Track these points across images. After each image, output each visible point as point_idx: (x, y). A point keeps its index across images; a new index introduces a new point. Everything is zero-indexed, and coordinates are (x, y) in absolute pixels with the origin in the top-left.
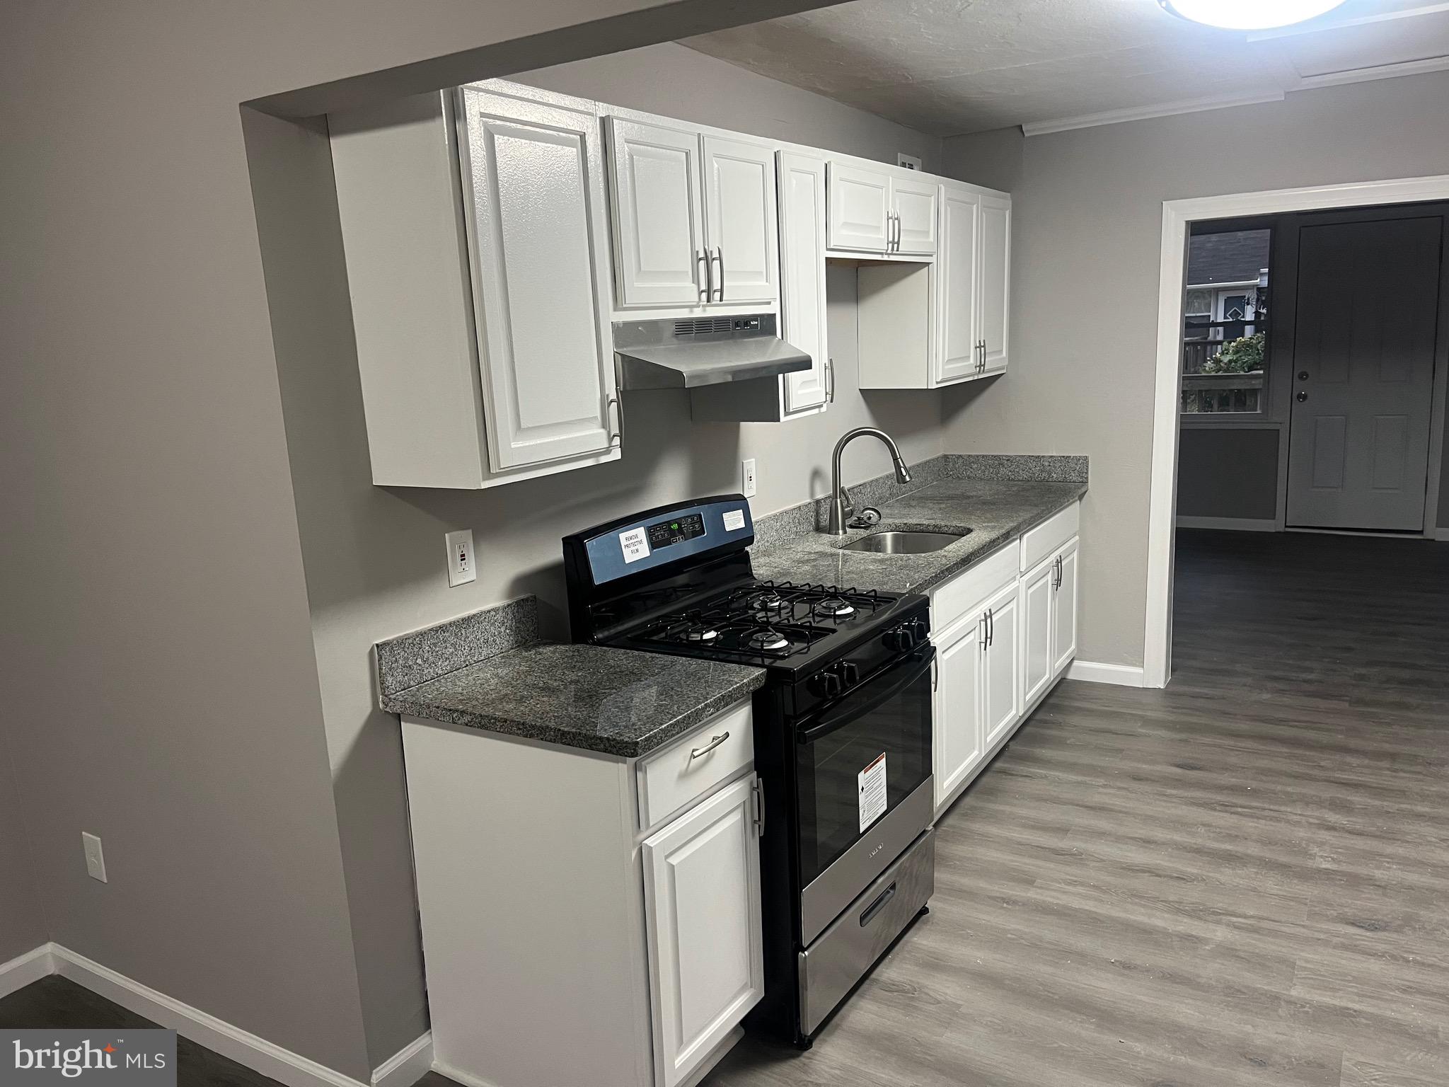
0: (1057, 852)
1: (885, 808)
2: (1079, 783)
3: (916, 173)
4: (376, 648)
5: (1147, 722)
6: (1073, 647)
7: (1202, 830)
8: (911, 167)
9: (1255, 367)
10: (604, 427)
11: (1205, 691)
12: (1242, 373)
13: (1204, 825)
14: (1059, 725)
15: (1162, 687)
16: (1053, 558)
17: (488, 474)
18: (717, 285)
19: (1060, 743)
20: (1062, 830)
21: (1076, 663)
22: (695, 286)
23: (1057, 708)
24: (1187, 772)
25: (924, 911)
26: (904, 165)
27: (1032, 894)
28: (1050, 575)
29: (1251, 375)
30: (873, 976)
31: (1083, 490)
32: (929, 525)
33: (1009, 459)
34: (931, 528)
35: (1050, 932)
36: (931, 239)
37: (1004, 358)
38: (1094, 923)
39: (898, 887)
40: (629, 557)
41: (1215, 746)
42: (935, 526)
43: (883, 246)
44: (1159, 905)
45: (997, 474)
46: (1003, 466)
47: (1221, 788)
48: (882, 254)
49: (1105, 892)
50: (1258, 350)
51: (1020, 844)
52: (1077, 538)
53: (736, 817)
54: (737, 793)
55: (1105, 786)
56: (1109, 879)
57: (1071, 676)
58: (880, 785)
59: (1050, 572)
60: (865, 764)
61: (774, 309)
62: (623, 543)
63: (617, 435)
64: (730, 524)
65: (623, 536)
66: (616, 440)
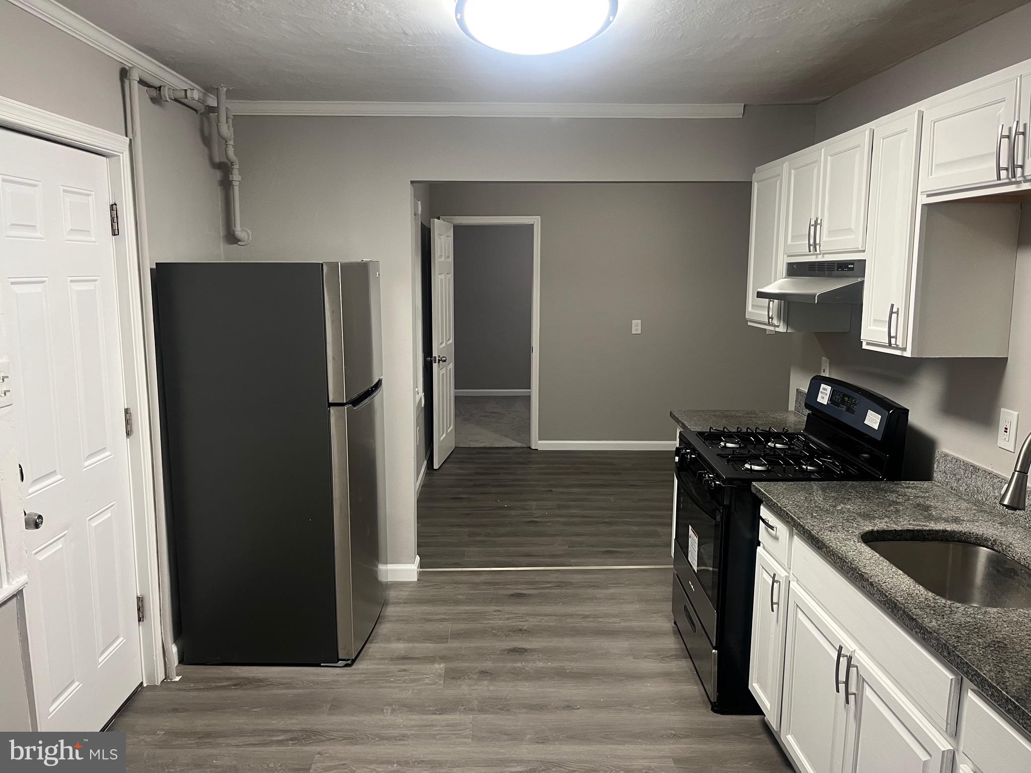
22: (808, 243)
40: (819, 400)
62: (821, 390)
63: (772, 318)
64: (869, 421)
65: (823, 386)
66: (772, 320)
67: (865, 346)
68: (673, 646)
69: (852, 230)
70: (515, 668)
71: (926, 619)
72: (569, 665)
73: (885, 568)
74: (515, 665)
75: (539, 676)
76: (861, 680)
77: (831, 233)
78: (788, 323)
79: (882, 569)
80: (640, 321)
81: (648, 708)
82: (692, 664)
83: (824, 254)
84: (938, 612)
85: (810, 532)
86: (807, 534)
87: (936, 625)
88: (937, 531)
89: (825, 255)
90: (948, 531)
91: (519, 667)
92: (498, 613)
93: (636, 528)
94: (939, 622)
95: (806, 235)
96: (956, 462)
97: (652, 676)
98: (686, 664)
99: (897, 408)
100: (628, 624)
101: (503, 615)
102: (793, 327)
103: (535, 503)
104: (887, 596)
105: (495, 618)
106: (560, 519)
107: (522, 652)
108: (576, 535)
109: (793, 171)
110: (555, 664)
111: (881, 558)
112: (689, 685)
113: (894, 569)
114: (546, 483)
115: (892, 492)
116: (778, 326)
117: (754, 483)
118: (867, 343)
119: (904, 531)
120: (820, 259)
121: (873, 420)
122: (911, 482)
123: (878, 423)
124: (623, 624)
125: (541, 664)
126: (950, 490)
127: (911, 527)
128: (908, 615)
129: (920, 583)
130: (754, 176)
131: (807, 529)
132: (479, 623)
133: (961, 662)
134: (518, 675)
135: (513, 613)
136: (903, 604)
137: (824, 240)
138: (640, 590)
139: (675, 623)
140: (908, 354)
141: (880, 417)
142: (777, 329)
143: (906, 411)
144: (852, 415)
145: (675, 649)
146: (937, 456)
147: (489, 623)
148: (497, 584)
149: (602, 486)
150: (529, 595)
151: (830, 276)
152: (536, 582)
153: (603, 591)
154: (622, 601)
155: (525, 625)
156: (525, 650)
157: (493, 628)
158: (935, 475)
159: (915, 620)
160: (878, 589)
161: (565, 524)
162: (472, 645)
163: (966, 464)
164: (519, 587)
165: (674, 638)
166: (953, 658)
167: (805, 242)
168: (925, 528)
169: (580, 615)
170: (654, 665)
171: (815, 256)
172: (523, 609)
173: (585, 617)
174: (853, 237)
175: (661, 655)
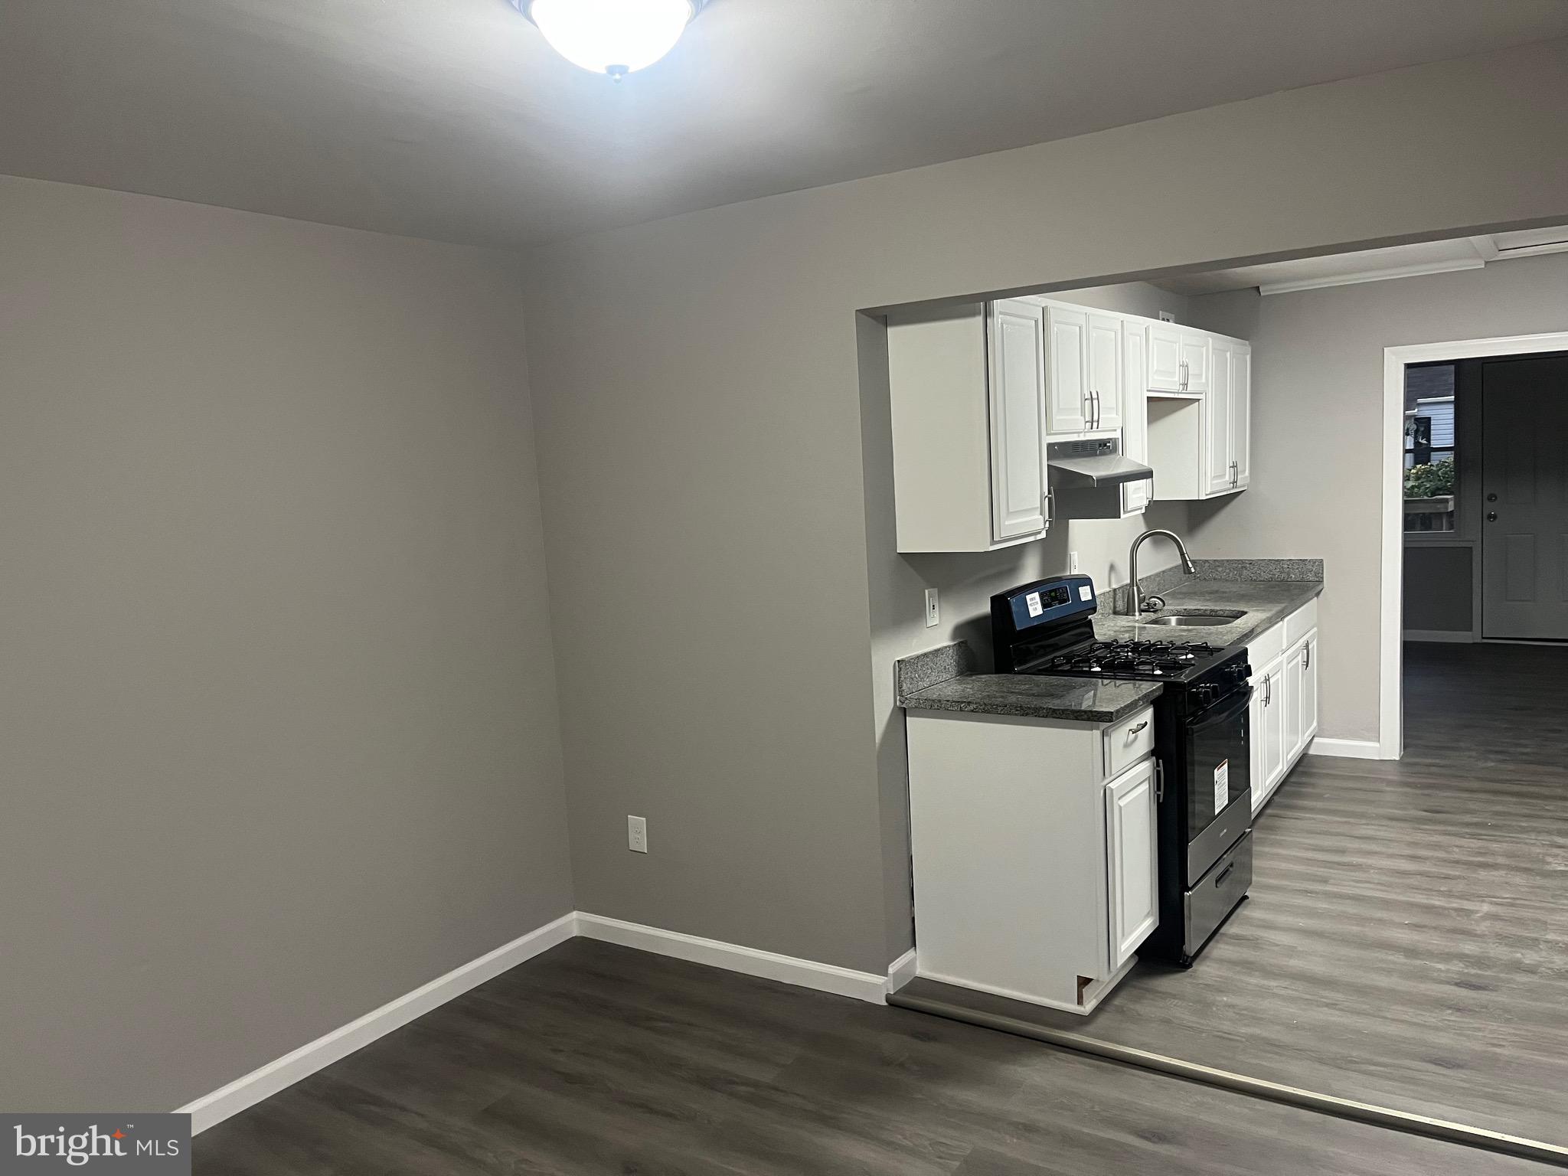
0: (1339, 864)
1: (1227, 802)
2: (1346, 822)
3: (1171, 324)
4: (897, 663)
5: (1389, 783)
6: (1315, 724)
7: (1456, 849)
8: (1168, 320)
9: (1437, 493)
10: (1041, 514)
11: (1437, 761)
12: (1426, 498)
13: (1457, 846)
14: (1313, 785)
15: (1398, 758)
16: (1302, 642)
17: (993, 542)
18: (1096, 418)
19: (1319, 797)
20: (1342, 851)
21: (1316, 740)
22: (1082, 418)
23: (1305, 774)
24: (1435, 815)
25: (1245, 898)
26: (1163, 320)
27: (1329, 888)
28: (1300, 657)
29: (1437, 499)
30: (1222, 930)
31: (1320, 587)
32: (1206, 610)
33: (1251, 562)
34: (1208, 612)
35: (1351, 909)
36: (1204, 381)
37: (1246, 477)
38: (1386, 904)
39: (1234, 865)
40: (1033, 614)
41: (1456, 798)
42: (1212, 611)
43: (1177, 387)
44: (1434, 893)
45: (1240, 576)
46: (1246, 569)
47: (1468, 825)
48: (1174, 393)
49: (1388, 887)
50: (1439, 476)
51: (1307, 859)
52: (1315, 629)
53: (1145, 786)
54: (1146, 768)
55: (1368, 824)
56: (1388, 879)
57: (1312, 752)
58: (1224, 783)
59: (1300, 655)
60: (1217, 765)
61: (1117, 435)
65: (1028, 597)
70: (1480, 969)
72: (1396, 958)
74: (1480, 972)
91: (1474, 968)
92: (1495, 1042)
95: (1076, 409)
101: (1487, 1037)
105: (1503, 1035)
107: (1465, 984)
125: (1437, 966)
132: (1535, 1032)
135: (1464, 1036)
144: (1068, 603)
150: (1420, 1059)
151: (1096, 455)
154: (1244, 1012)
157: (1509, 1021)
164: (1442, 1078)
167: (1077, 417)
169: (1338, 1010)
172: (1444, 1040)
173: (1331, 1005)
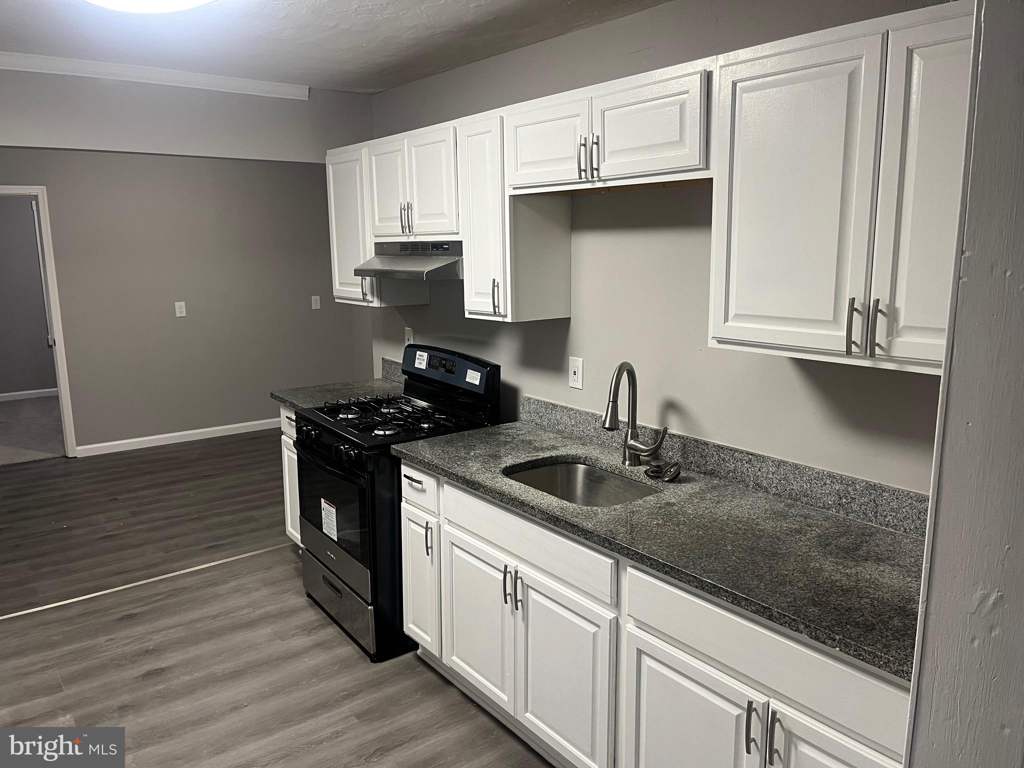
1: (336, 539)
10: (361, 289)
18: (410, 224)
22: (401, 224)
58: (333, 521)
62: (417, 356)
63: (366, 295)
64: (470, 378)
65: (418, 353)
66: (366, 296)
67: (467, 316)
68: (315, 618)
69: (445, 215)
70: (159, 691)
71: (583, 524)
72: (219, 669)
73: (534, 493)
74: (158, 688)
75: (191, 689)
76: (526, 587)
77: (422, 216)
78: (381, 298)
79: (533, 494)
80: (184, 303)
81: (315, 680)
82: (338, 629)
83: (415, 235)
84: (588, 517)
85: (465, 478)
86: (461, 480)
87: (592, 526)
88: (547, 458)
89: (417, 236)
90: (553, 457)
91: (163, 689)
92: (112, 642)
93: (229, 518)
94: (593, 524)
95: (396, 218)
96: (538, 402)
97: (306, 651)
98: (333, 630)
99: (492, 365)
100: (263, 610)
101: (118, 642)
102: (385, 302)
103: (101, 516)
104: (548, 514)
105: (111, 648)
106: (141, 527)
107: (158, 673)
108: (168, 539)
109: (373, 157)
110: (202, 673)
111: (527, 486)
112: (343, 648)
113: (541, 492)
114: (105, 492)
115: (499, 434)
116: (372, 302)
117: (393, 446)
118: (469, 312)
119: (527, 462)
120: (412, 239)
121: (474, 377)
122: (507, 424)
123: (479, 380)
124: (258, 612)
125: (187, 678)
126: (535, 425)
127: (529, 459)
128: (570, 524)
129: (563, 499)
130: (327, 158)
131: (461, 476)
132: (94, 659)
133: (621, 548)
134: (165, 697)
135: (131, 637)
136: (563, 517)
137: (416, 222)
138: (261, 576)
139: (309, 596)
140: (509, 319)
141: (480, 374)
142: (371, 305)
143: (498, 367)
144: (453, 375)
145: (317, 620)
146: (521, 400)
147: (106, 655)
148: (96, 612)
149: (173, 482)
150: (142, 613)
151: (425, 255)
152: (143, 597)
153: (223, 587)
154: (247, 591)
155: (150, 645)
156: (162, 671)
157: (113, 660)
158: (521, 416)
159: (577, 526)
160: (539, 510)
161: (148, 530)
162: (95, 684)
163: (546, 403)
164: (125, 608)
165: (312, 610)
166: (614, 547)
167: (397, 224)
168: (539, 457)
169: (208, 617)
170: (304, 640)
171: (406, 237)
172: (140, 630)
173: (215, 617)
174: (447, 221)
175: (308, 629)
